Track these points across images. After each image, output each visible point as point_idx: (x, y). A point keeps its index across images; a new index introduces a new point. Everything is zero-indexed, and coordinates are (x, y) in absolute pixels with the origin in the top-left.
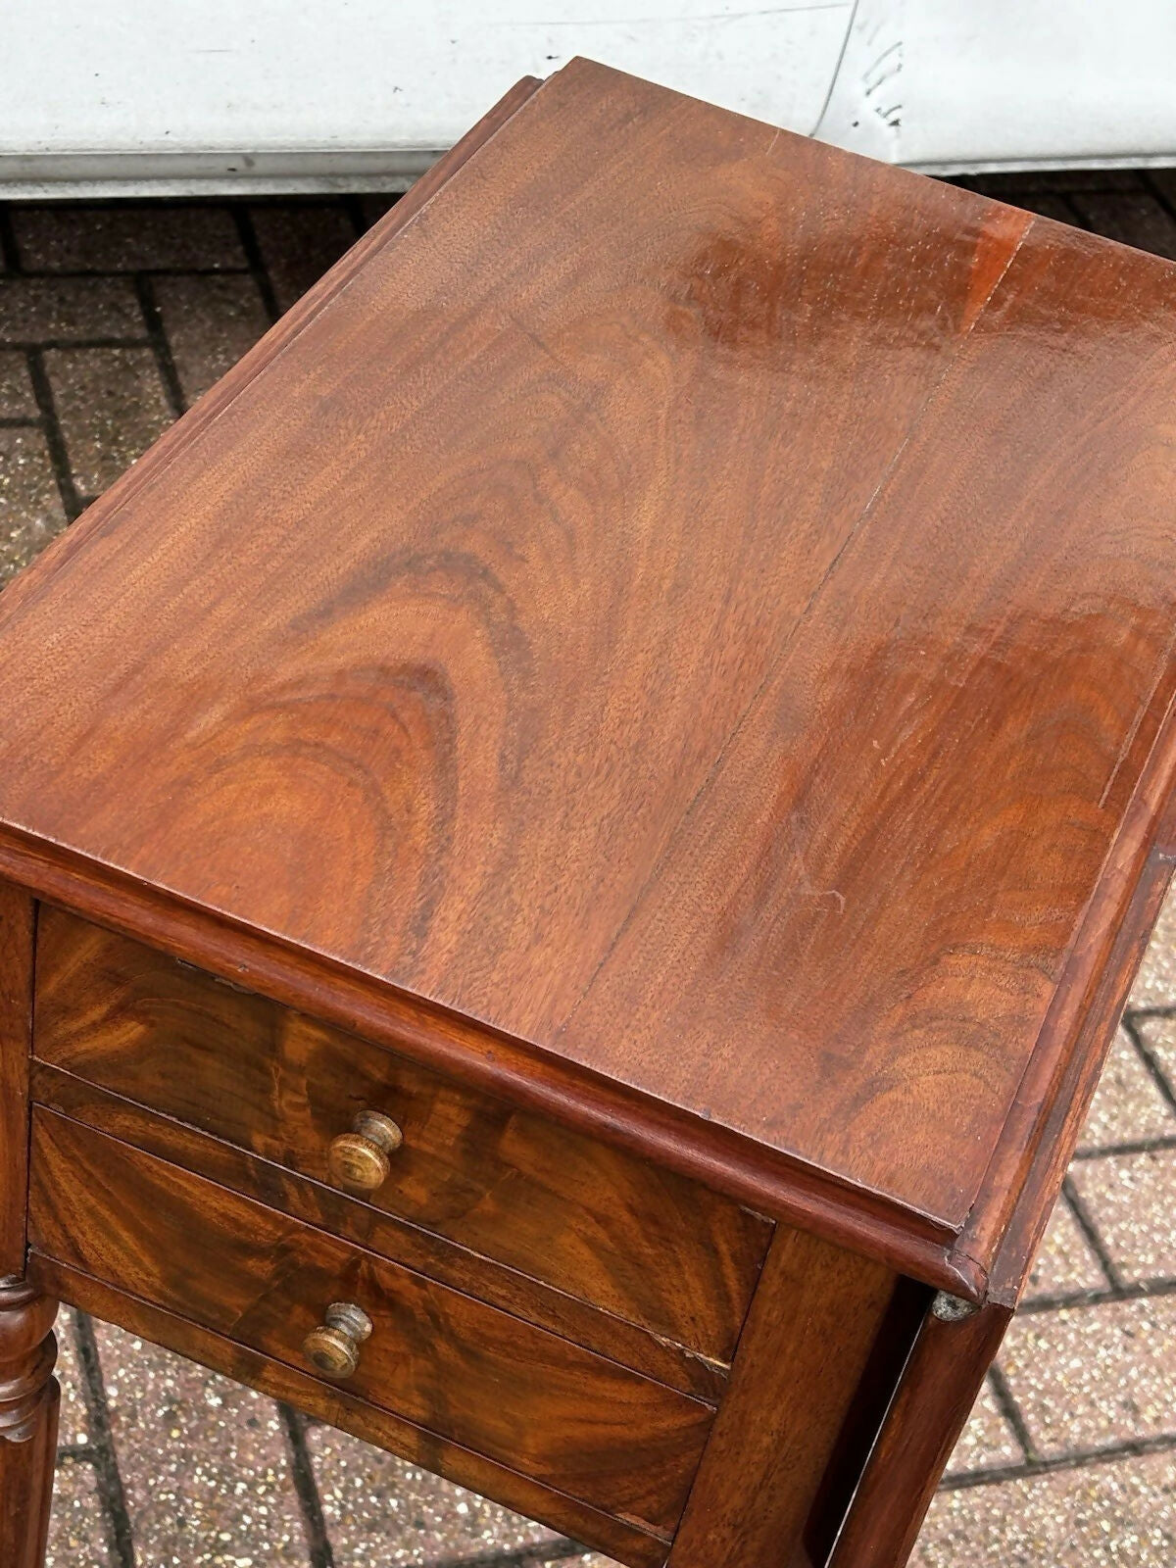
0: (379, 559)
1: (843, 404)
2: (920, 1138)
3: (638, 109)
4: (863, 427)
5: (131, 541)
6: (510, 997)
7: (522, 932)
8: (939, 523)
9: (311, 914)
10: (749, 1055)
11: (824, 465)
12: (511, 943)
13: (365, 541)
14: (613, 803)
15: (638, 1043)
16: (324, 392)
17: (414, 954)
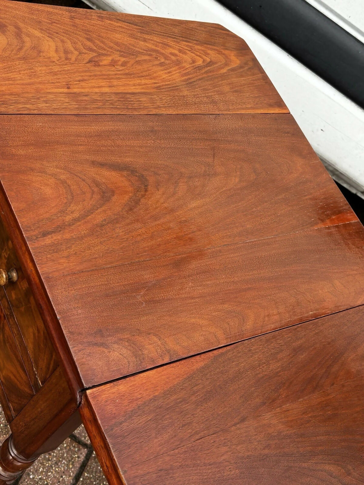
0: (127, 165)
1: (267, 219)
2: (100, 363)
3: (292, 133)
4: (266, 226)
5: (80, 121)
6: (46, 262)
7: (66, 253)
8: (260, 257)
9: (26, 213)
10: (84, 316)
11: (248, 226)
12: (60, 253)
13: (128, 160)
14: (118, 247)
15: (63, 294)
16: (156, 128)
17: (37, 238)
